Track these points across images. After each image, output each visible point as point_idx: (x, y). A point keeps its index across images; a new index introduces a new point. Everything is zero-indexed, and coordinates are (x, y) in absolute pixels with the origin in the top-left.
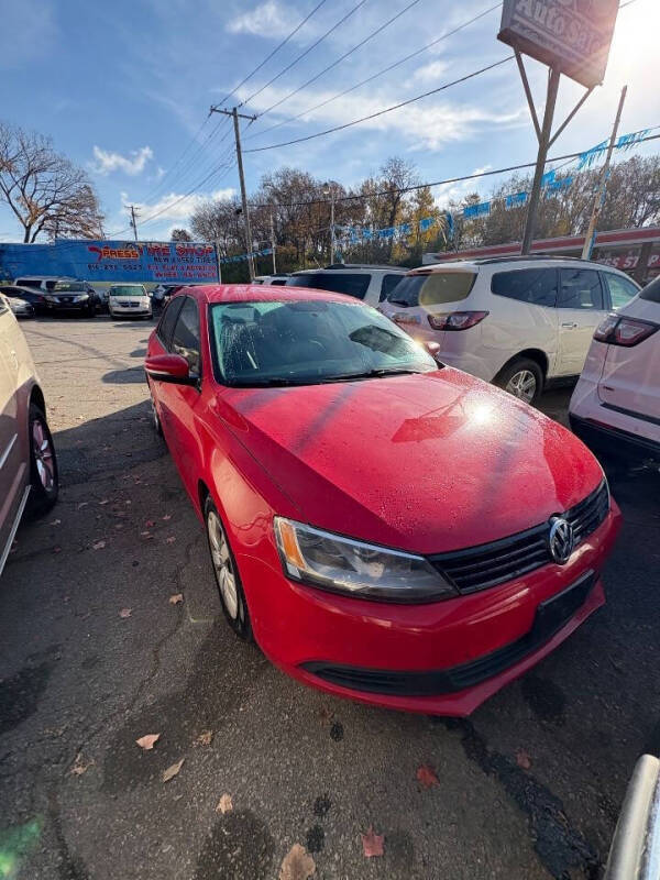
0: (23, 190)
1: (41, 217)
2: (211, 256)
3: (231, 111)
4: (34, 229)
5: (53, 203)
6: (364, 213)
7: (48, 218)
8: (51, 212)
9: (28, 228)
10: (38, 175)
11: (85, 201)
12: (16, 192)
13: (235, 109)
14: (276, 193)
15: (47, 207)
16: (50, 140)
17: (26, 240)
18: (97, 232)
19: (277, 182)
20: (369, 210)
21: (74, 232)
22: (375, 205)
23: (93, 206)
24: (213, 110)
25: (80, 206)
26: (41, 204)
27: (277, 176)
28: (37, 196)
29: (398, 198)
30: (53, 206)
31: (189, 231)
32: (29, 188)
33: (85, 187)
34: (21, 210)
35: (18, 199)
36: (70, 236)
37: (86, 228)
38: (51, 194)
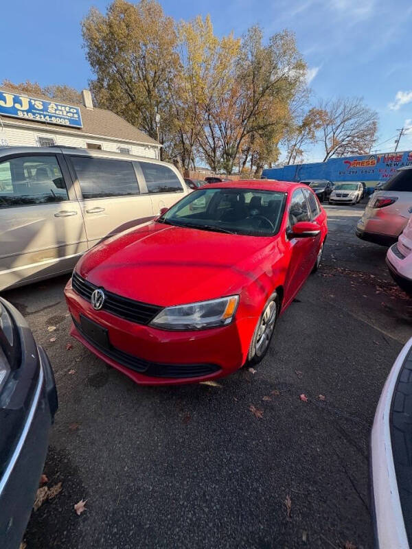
0: (334, 133)
1: (337, 147)
5: (348, 137)
7: (342, 146)
8: (344, 143)
9: (328, 154)
10: (346, 122)
11: (369, 132)
12: (331, 135)
15: (343, 140)
17: (325, 160)
18: (367, 150)
21: (352, 152)
23: (373, 135)
26: (341, 139)
28: (340, 135)
30: (347, 139)
32: (339, 130)
33: (373, 123)
34: (328, 144)
35: (330, 138)
36: (349, 155)
37: (361, 149)
38: (348, 133)
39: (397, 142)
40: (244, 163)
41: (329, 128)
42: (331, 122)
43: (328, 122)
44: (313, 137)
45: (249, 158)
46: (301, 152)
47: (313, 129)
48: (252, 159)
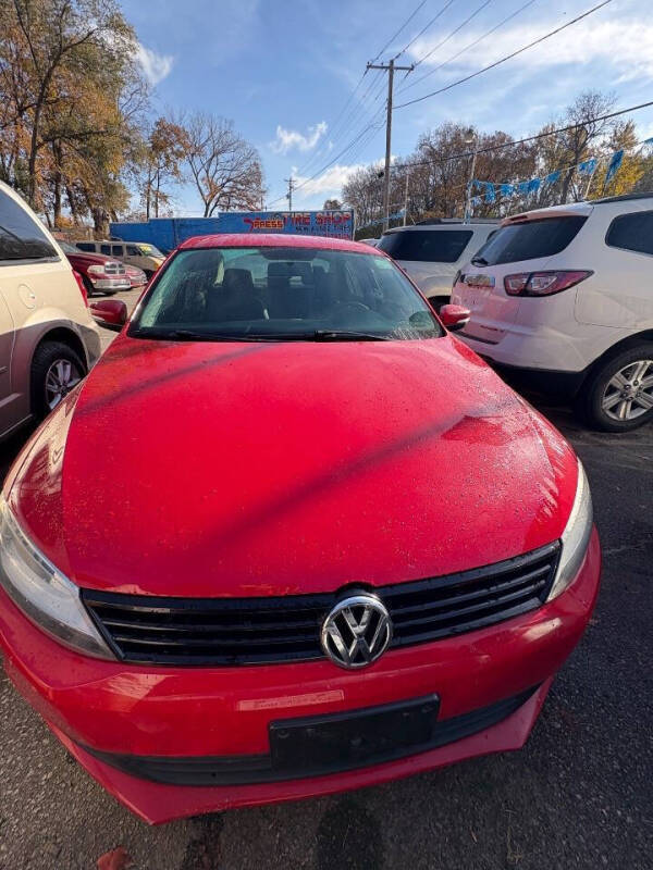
0: (207, 172)
1: (218, 195)
2: (347, 223)
3: (388, 65)
4: (211, 206)
5: (228, 181)
6: (535, 166)
7: (223, 194)
8: (226, 190)
9: (208, 205)
10: (219, 157)
11: (253, 177)
12: (202, 174)
13: (392, 62)
14: (432, 153)
15: (223, 185)
16: (231, 123)
17: (206, 215)
18: (259, 205)
19: (435, 141)
20: (541, 163)
21: (241, 206)
22: (550, 156)
23: (258, 182)
24: (368, 67)
25: (248, 182)
26: (219, 183)
27: (437, 133)
28: (217, 176)
29: (585, 144)
30: (227, 184)
31: (340, 200)
32: (212, 168)
33: (255, 164)
34: (203, 188)
35: (203, 179)
36: (237, 210)
37: (251, 202)
38: (227, 174)
39: (289, 197)
40: (57, 207)
41: (197, 160)
42: (198, 151)
43: (192, 151)
44: (176, 172)
45: (64, 197)
46: (164, 198)
47: (172, 157)
48: (70, 200)
